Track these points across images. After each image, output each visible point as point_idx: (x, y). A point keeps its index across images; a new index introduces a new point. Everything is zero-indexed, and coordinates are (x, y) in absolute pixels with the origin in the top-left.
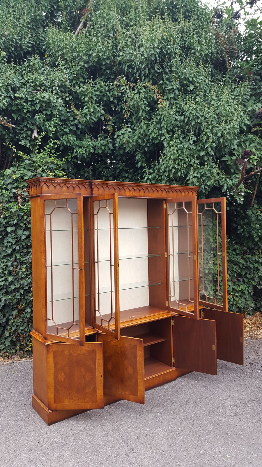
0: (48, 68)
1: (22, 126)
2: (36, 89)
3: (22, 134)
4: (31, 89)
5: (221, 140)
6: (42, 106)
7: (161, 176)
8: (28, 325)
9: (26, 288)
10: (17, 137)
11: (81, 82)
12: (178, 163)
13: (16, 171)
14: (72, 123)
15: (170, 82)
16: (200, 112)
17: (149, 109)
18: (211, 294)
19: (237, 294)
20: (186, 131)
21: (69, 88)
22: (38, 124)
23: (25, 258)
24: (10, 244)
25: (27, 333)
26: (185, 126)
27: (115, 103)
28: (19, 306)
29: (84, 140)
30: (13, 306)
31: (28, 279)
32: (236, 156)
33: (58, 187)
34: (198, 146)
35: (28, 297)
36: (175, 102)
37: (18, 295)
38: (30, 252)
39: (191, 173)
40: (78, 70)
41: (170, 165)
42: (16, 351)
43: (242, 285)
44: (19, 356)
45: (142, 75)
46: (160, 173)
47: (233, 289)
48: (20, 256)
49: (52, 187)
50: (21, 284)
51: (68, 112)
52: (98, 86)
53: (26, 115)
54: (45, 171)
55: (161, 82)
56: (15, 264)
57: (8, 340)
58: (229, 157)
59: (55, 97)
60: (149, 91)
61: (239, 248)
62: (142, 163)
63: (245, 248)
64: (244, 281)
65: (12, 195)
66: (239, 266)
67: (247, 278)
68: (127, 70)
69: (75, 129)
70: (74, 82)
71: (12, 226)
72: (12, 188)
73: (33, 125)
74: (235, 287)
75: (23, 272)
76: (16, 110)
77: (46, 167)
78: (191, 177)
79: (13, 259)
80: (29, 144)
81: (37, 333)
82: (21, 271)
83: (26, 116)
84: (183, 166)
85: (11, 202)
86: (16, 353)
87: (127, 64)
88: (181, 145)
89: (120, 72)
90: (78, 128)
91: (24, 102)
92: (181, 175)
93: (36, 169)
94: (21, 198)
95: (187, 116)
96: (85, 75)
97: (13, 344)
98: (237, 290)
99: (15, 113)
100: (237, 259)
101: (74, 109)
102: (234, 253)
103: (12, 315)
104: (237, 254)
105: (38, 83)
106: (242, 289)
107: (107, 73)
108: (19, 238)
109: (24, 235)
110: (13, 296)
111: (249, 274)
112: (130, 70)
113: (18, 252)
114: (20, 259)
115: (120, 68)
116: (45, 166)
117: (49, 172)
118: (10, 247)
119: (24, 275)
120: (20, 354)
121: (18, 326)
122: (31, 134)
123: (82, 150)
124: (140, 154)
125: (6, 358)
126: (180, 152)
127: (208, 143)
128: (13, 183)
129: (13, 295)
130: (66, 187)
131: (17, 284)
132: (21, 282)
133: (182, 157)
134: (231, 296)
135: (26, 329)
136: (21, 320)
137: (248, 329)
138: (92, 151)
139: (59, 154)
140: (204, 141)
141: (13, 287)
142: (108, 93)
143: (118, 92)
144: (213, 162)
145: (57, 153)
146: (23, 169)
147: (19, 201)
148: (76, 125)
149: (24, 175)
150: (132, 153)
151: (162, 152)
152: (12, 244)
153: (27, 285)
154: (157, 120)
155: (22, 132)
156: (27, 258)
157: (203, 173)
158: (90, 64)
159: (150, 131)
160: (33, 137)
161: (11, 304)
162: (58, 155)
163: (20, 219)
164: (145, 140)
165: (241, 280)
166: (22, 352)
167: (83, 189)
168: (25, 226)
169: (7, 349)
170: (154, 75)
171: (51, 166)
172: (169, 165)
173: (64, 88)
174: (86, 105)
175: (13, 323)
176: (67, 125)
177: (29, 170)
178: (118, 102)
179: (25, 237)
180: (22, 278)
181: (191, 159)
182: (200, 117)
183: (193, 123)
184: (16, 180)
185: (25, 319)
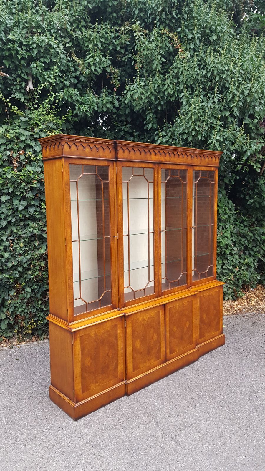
0: (44, 7)
1: (15, 76)
2: (31, 32)
3: (15, 85)
4: (25, 31)
5: (249, 100)
6: (39, 52)
7: (176, 140)
8: (27, 306)
9: (26, 265)
10: (9, 89)
11: (82, 26)
12: (199, 125)
13: (10, 130)
14: (74, 74)
15: (189, 30)
16: (225, 66)
17: (165, 60)
18: (218, 268)
19: (243, 268)
20: (208, 87)
21: (69, 32)
22: (35, 74)
23: (23, 232)
24: (4, 216)
25: (27, 315)
26: (207, 82)
27: (122, 53)
28: (18, 286)
29: (86, 95)
30: (11, 286)
31: (27, 255)
32: (257, 119)
33: (81, 148)
34: (220, 105)
35: (27, 275)
36: (195, 53)
37: (16, 274)
38: (28, 225)
39: (213, 137)
40: (80, 11)
41: (190, 127)
42: (14, 334)
43: (248, 258)
44: (18, 340)
45: (157, 20)
46: (174, 136)
47: (240, 262)
48: (17, 229)
49: (73, 147)
50: (19, 261)
51: (69, 61)
52: (103, 32)
53: (19, 61)
54: (43, 130)
55: (179, 29)
56: (11, 238)
57: (4, 323)
58: (250, 120)
59: (56, 42)
60: (164, 39)
61: (246, 220)
62: (153, 124)
63: (254, 220)
64: (250, 254)
65: (5, 158)
66: (247, 238)
67: (253, 250)
68: (138, 14)
69: (76, 82)
70: (75, 25)
71: (6, 195)
72: (5, 150)
73: (27, 74)
74: (242, 261)
75: (21, 247)
76: (8, 56)
77: (45, 126)
78: (214, 141)
79: (8, 233)
80: (24, 98)
81: (56, 318)
82: (18, 246)
83: (20, 63)
84: (205, 127)
85: (4, 167)
86: (13, 336)
87: (138, 7)
88: (203, 104)
89: (129, 18)
90: (79, 81)
91: (18, 47)
92: (201, 138)
93: (33, 128)
94: (17, 162)
95: (210, 69)
96: (88, 18)
97: (10, 327)
98: (244, 263)
99: (6, 59)
100: (245, 231)
101: (75, 57)
102: (242, 225)
103: (9, 296)
104: (245, 226)
105: (34, 24)
106: (248, 263)
107: (113, 16)
108: (15, 209)
109: (22, 205)
110: (10, 275)
111: (255, 247)
112: (142, 14)
113: (14, 225)
114: (17, 233)
115: (128, 11)
116: (43, 124)
117: (49, 131)
118: (5, 219)
119: (23, 250)
120: (19, 338)
121: (16, 307)
122: (26, 87)
123: (86, 107)
124: (151, 114)
125: (2, 342)
126: (201, 111)
127: (234, 103)
128: (6, 144)
129: (10, 273)
130: (90, 148)
131: (14, 261)
132: (19, 259)
133: (203, 118)
134: (237, 270)
135: (26, 311)
136: (19, 301)
137: (253, 303)
138: (96, 108)
139: (59, 110)
140: (229, 100)
141: (10, 265)
142: (114, 41)
143: (126, 41)
144: (236, 125)
145: (57, 110)
146: (17, 127)
147: (15, 165)
148: (77, 78)
149: (20, 135)
150: (140, 112)
151: (180, 111)
152: (7, 216)
153: (26, 262)
154: (174, 74)
155: (15, 83)
156: (25, 232)
157: (226, 136)
158: (94, 5)
159: (166, 86)
160: (28, 89)
161: (8, 283)
162: (58, 112)
163: (17, 186)
164: (159, 97)
165: (247, 252)
166: (21, 336)
167: (107, 151)
168: (22, 195)
169: (3, 333)
170: (170, 21)
171: (51, 125)
172: (188, 126)
173: (63, 32)
174: (90, 54)
175: (10, 304)
176: (68, 76)
177: (25, 129)
178: (125, 52)
179: (23, 208)
180: (20, 254)
181: (213, 120)
182: (225, 71)
183: (217, 79)
184: (10, 141)
185: (24, 299)
